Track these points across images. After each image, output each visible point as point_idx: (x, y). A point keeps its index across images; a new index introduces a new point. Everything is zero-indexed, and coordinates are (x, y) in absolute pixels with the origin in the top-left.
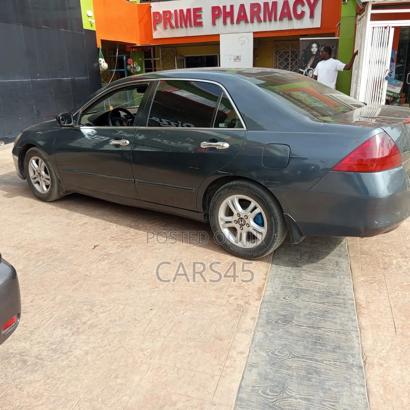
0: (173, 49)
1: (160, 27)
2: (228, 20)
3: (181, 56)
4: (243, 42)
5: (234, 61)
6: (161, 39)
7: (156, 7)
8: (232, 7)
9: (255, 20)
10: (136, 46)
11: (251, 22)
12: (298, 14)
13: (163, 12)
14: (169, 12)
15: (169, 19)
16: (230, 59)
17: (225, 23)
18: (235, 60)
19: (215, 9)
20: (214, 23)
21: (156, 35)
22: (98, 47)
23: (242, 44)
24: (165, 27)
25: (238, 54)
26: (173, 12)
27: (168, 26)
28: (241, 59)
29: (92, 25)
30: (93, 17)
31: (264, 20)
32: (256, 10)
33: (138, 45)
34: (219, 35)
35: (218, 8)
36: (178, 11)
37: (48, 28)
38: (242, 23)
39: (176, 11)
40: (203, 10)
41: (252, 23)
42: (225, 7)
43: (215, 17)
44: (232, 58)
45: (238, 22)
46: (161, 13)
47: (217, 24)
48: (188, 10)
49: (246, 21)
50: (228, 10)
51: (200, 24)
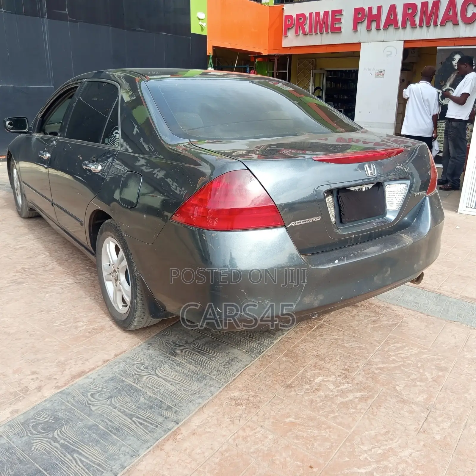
0: (313, 61)
1: (291, 33)
2: (374, 26)
3: (321, 69)
4: (389, 53)
5: (376, 77)
6: (291, 47)
7: (290, 9)
8: (380, 8)
9: (408, 25)
10: (262, 55)
11: (402, 28)
12: (468, 17)
13: (297, 15)
14: (303, 15)
15: (302, 24)
16: (371, 74)
17: (369, 29)
18: (377, 75)
19: (358, 11)
20: (355, 29)
21: (286, 43)
22: (208, 54)
23: (388, 55)
24: (297, 34)
25: (381, 68)
26: (307, 15)
27: (301, 33)
28: (385, 75)
29: (202, 29)
30: (206, 20)
31: (419, 25)
32: (410, 11)
33: (263, 54)
34: (360, 43)
35: (362, 9)
36: (314, 15)
37: (144, 30)
38: (391, 29)
39: (311, 14)
40: (344, 13)
41: (404, 29)
42: (370, 9)
43: (357, 22)
44: (374, 73)
45: (386, 27)
46: (294, 16)
47: (358, 30)
48: (326, 13)
49: (397, 27)
50: (375, 12)
51: (338, 30)
